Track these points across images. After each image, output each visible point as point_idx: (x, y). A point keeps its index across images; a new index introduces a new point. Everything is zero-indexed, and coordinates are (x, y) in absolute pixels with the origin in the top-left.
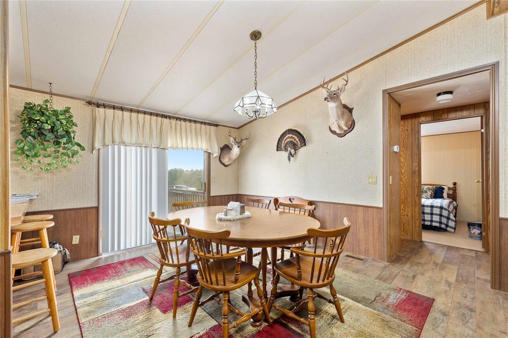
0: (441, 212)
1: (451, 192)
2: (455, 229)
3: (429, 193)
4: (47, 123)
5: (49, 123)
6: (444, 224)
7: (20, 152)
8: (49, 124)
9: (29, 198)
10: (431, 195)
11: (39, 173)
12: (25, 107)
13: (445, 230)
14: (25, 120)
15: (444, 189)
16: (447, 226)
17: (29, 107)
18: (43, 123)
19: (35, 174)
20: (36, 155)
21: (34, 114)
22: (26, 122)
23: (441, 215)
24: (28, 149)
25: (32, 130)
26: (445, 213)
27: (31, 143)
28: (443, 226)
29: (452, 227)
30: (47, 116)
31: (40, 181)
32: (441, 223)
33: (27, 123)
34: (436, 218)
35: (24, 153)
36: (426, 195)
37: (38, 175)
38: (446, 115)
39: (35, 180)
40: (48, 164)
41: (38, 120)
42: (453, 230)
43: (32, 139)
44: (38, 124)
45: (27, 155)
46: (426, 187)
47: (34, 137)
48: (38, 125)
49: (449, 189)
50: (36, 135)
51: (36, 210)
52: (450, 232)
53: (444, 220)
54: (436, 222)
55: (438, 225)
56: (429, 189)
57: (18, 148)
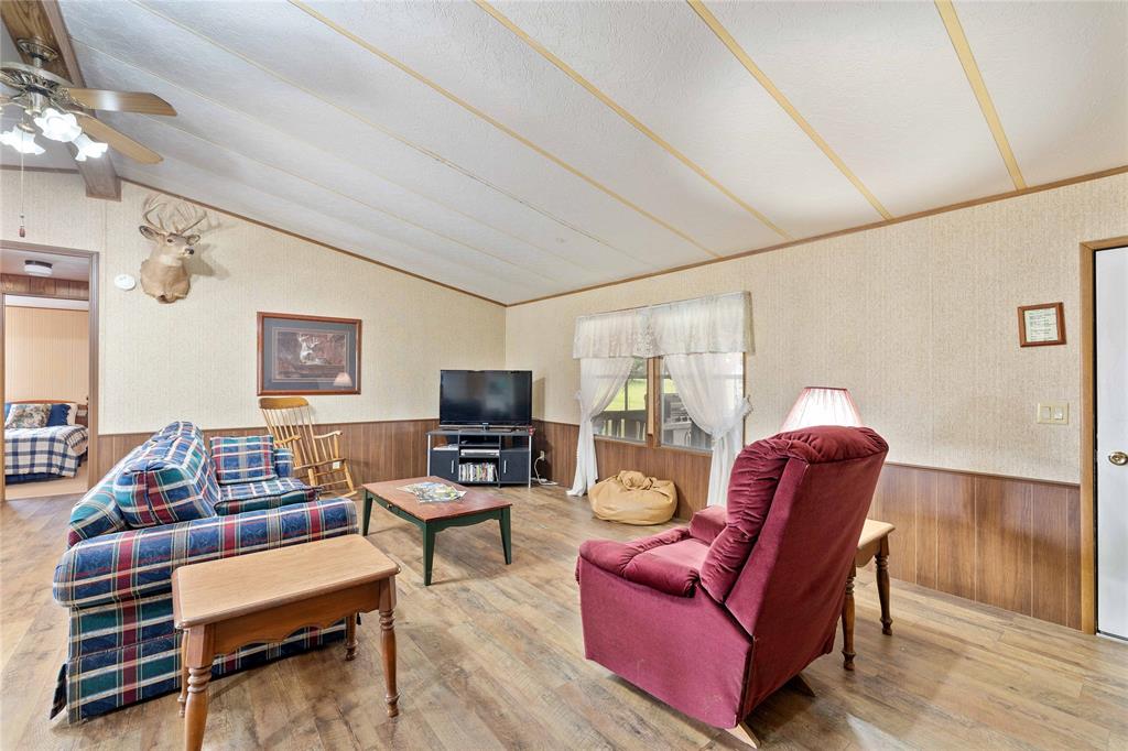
0: (51, 446)
1: (82, 413)
2: (75, 470)
3: (37, 418)
6: (57, 466)
10: (42, 421)
13: (60, 477)
15: (69, 408)
16: (62, 468)
23: (51, 453)
26: (58, 448)
28: (54, 470)
29: (70, 470)
32: (50, 465)
34: (41, 459)
36: (30, 421)
38: (53, 290)
42: (72, 474)
46: (32, 406)
49: (80, 407)
52: (69, 478)
53: (57, 460)
54: (41, 465)
55: (44, 470)
56: (37, 409)
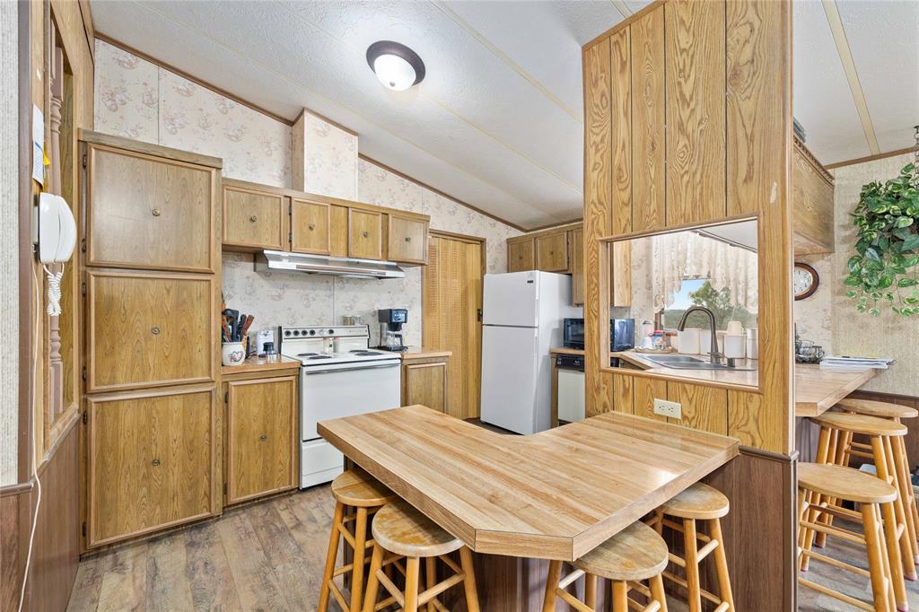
4: (904, 214)
5: (908, 213)
7: (855, 279)
8: (909, 216)
9: (871, 367)
11: (895, 319)
12: (863, 195)
14: (861, 219)
17: (871, 192)
18: (896, 216)
19: (887, 320)
20: (882, 284)
21: (879, 202)
22: (864, 222)
24: (866, 274)
25: (875, 236)
27: (875, 261)
30: (905, 199)
31: (897, 335)
33: (865, 224)
35: (862, 281)
37: (893, 322)
39: (886, 332)
40: (908, 300)
41: (887, 213)
43: (875, 254)
44: (886, 221)
45: (866, 284)
47: (877, 248)
48: (887, 224)
50: (883, 245)
51: (890, 392)
57: (851, 273)
